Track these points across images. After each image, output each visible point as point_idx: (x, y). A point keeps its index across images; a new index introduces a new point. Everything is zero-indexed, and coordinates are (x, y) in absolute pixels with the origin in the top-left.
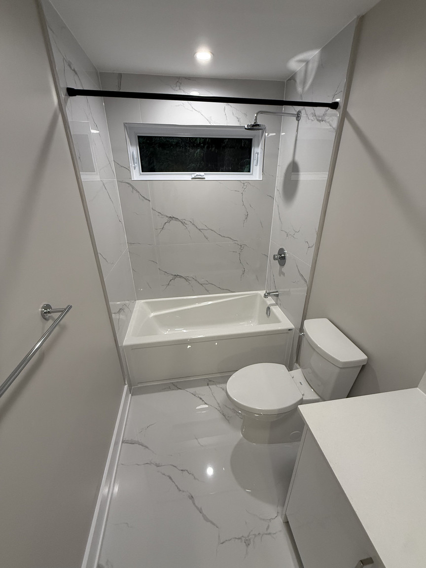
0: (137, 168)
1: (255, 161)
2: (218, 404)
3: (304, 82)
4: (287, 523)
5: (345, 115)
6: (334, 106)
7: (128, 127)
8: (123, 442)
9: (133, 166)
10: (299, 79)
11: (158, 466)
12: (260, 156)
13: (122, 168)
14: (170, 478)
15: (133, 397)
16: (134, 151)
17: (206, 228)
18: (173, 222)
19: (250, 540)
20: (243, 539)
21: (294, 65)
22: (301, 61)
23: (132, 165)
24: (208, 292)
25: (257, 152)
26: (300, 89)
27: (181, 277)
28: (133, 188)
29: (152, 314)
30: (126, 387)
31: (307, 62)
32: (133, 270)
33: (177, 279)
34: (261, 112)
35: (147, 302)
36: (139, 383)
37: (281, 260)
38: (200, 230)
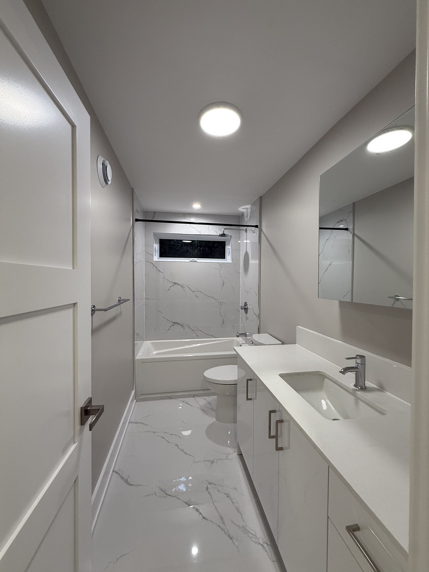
0: (157, 255)
1: (228, 253)
2: (200, 406)
3: (247, 216)
4: (240, 455)
6: (256, 226)
8: (129, 423)
9: (155, 253)
10: (245, 215)
11: (154, 432)
12: (230, 250)
13: (149, 255)
15: (137, 403)
16: (157, 246)
17: (197, 291)
18: (176, 286)
19: (214, 461)
20: (210, 461)
21: (242, 209)
22: (245, 208)
24: (197, 337)
25: (228, 248)
26: (246, 219)
27: (178, 324)
28: (153, 265)
29: (155, 352)
30: (134, 391)
31: (247, 209)
32: (146, 317)
33: (176, 325)
34: (226, 229)
35: (152, 343)
36: (141, 395)
37: (246, 310)
38: (193, 291)
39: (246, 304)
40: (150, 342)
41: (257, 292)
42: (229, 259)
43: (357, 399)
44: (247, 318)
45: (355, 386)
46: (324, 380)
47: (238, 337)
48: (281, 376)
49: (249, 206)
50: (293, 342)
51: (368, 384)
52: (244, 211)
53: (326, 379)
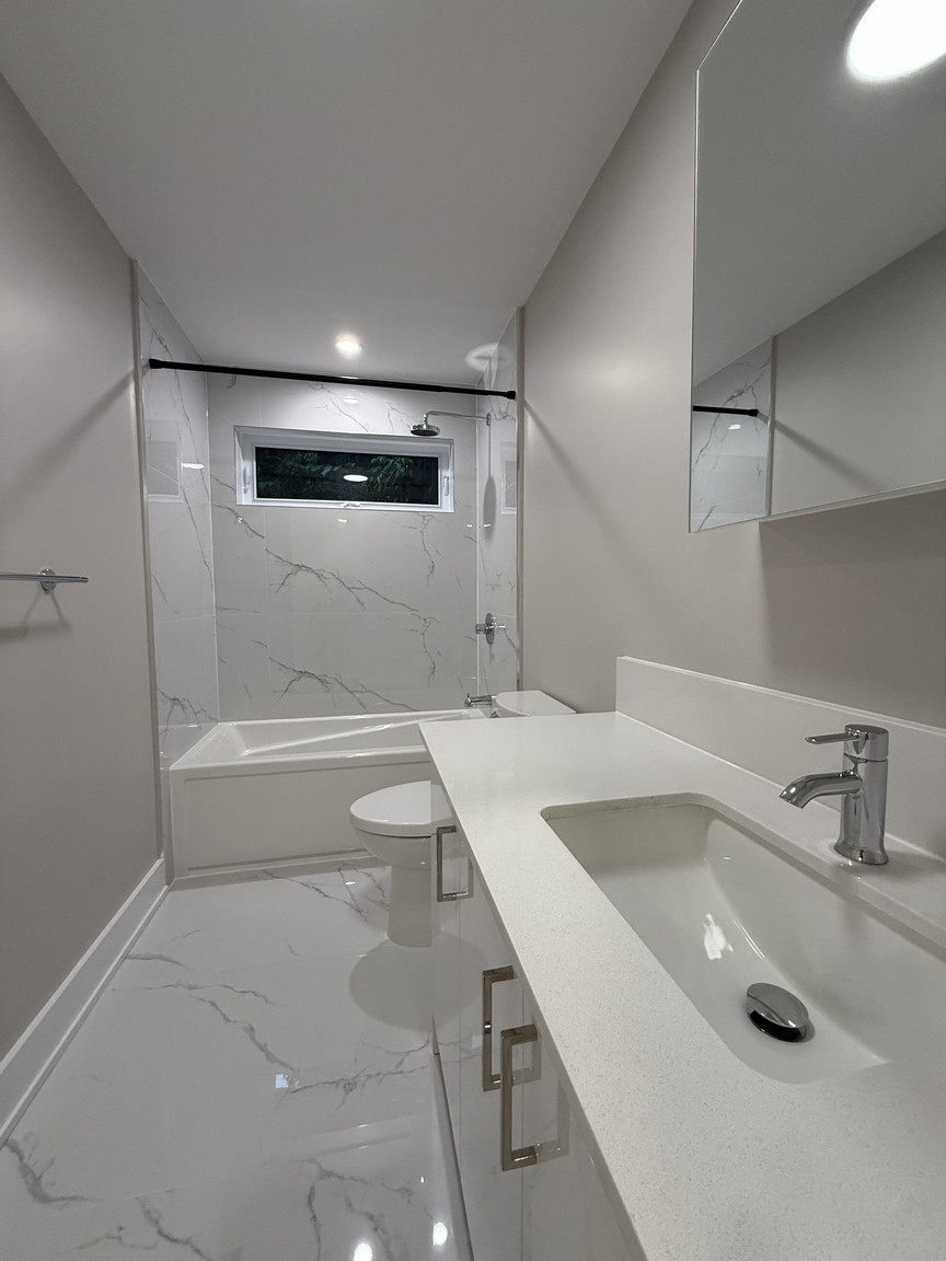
0: (249, 492)
1: (444, 489)
2: (352, 896)
4: (438, 1056)
6: (511, 395)
7: (241, 432)
8: (125, 957)
9: (243, 487)
10: (486, 379)
11: (191, 988)
12: (450, 481)
13: (222, 486)
14: (213, 1004)
16: (248, 467)
17: (361, 586)
18: (302, 573)
19: (356, 1083)
20: (342, 1084)
21: (475, 361)
22: (480, 358)
23: (240, 487)
24: (365, 709)
25: (445, 476)
27: (311, 675)
28: (237, 516)
29: (247, 752)
30: (158, 863)
31: (490, 359)
32: (220, 659)
33: (305, 680)
34: (434, 414)
35: (238, 726)
36: (190, 869)
37: (489, 632)
38: (349, 589)
39: (489, 619)
40: (235, 723)
41: (514, 582)
42: (446, 503)
43: (856, 908)
44: (492, 656)
45: (839, 849)
46: (707, 827)
47: (469, 705)
48: (551, 816)
49: (492, 349)
50: (608, 705)
51: (894, 842)
52: (482, 366)
53: (717, 824)
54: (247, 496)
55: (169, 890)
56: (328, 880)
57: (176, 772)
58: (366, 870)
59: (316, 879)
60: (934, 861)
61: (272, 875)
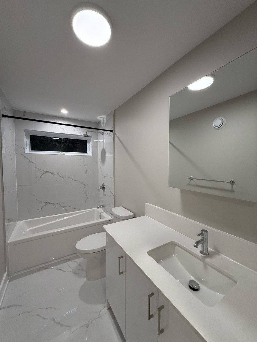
0: (28, 149)
1: (89, 149)
2: (72, 269)
3: (103, 124)
4: (110, 309)
5: (115, 134)
6: (112, 131)
7: (26, 131)
9: (26, 147)
10: (102, 122)
11: (28, 312)
12: (91, 147)
14: (38, 315)
15: (11, 282)
16: (28, 141)
17: (65, 176)
18: (47, 174)
20: (85, 326)
21: (99, 118)
23: (25, 147)
24: (67, 211)
25: (89, 145)
26: (102, 125)
27: (50, 203)
28: (25, 157)
29: (29, 229)
30: (6, 274)
31: (103, 118)
33: (48, 205)
34: (89, 131)
35: (25, 222)
36: (15, 273)
37: (104, 189)
38: (62, 177)
39: (103, 185)
41: (113, 177)
42: (90, 153)
44: (104, 195)
47: (98, 208)
48: (149, 253)
49: (105, 116)
50: (143, 214)
52: (101, 119)
54: (28, 151)
55: (9, 281)
56: (64, 266)
57: (11, 243)
58: (74, 260)
59: (59, 266)
60: (215, 252)
61: (44, 268)
